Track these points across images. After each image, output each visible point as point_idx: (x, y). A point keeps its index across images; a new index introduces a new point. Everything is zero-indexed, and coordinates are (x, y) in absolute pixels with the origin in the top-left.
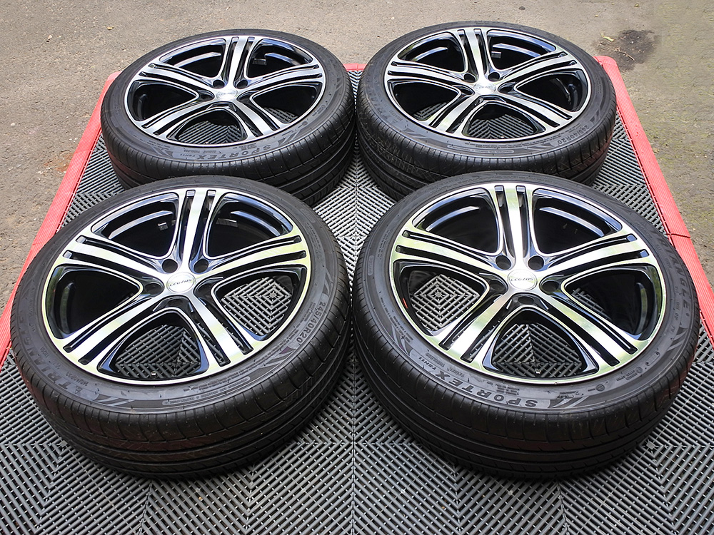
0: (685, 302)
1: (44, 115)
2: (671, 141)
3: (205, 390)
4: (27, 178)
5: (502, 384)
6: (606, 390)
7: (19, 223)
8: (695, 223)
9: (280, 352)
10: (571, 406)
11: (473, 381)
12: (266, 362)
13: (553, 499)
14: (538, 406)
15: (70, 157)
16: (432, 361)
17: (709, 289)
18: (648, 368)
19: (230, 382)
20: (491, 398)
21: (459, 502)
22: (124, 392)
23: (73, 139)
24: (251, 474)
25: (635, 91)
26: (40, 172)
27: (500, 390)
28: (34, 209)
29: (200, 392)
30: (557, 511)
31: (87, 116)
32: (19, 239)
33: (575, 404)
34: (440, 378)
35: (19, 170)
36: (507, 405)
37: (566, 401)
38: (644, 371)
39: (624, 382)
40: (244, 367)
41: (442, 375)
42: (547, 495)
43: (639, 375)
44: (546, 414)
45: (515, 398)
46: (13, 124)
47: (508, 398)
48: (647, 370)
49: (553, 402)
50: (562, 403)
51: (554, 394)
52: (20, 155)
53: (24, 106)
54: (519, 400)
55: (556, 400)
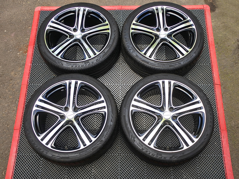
0: (210, 125)
1: (15, 27)
2: (222, 45)
3: (80, 154)
4: (15, 56)
5: (158, 152)
6: (185, 154)
7: (15, 75)
8: (223, 79)
9: (100, 142)
10: (175, 159)
11: (151, 151)
12: (96, 145)
13: (170, 170)
14: (167, 159)
15: (27, 47)
16: (140, 145)
17: (222, 104)
19: (87, 151)
20: (155, 156)
21: (146, 171)
22: (59, 154)
23: (27, 39)
24: (93, 163)
25: (214, 21)
26: (18, 53)
27: (157, 154)
28: (19, 69)
29: (79, 154)
30: (171, 174)
31: (30, 28)
32: (17, 81)
33: (176, 158)
35: (11, 52)
36: (159, 158)
37: (174, 157)
40: (90, 147)
41: (143, 149)
42: (169, 169)
43: (194, 149)
44: (168, 161)
46: (5, 31)
47: (159, 156)
49: (171, 158)
50: (173, 158)
52: (10, 46)
53: (7, 22)
54: (162, 157)
55: (171, 157)
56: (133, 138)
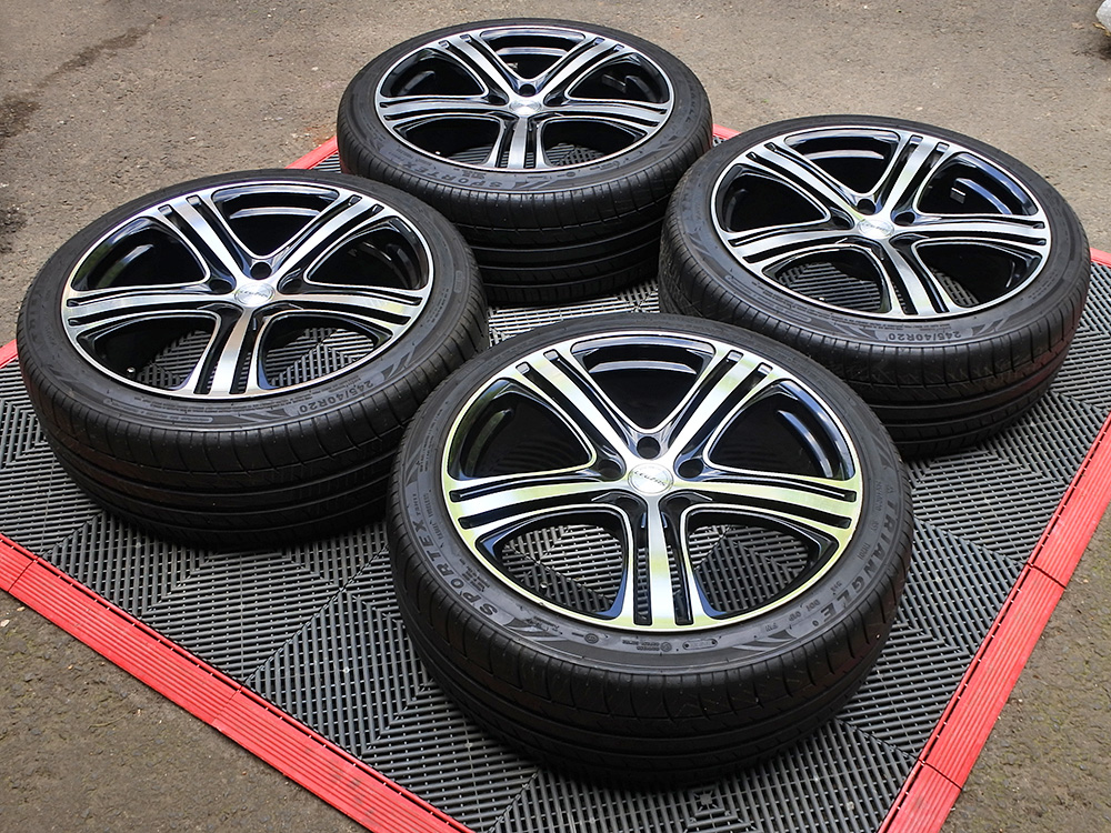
3: (156, 409)
4: (275, 135)
5: (474, 569)
6: (597, 645)
9: (269, 409)
10: (533, 639)
11: (446, 549)
14: (495, 617)
18: (682, 651)
19: (188, 413)
20: (448, 579)
27: (467, 576)
33: (540, 639)
34: (414, 527)
35: (276, 124)
36: (459, 596)
37: (532, 629)
38: (674, 651)
39: (632, 649)
40: (215, 406)
41: (419, 526)
43: (661, 652)
44: (496, 632)
45: (474, 593)
46: (315, 69)
47: (468, 589)
48: (676, 652)
49: (517, 622)
50: (526, 629)
51: (525, 614)
54: (478, 598)
55: (522, 622)
56: (415, 466)
